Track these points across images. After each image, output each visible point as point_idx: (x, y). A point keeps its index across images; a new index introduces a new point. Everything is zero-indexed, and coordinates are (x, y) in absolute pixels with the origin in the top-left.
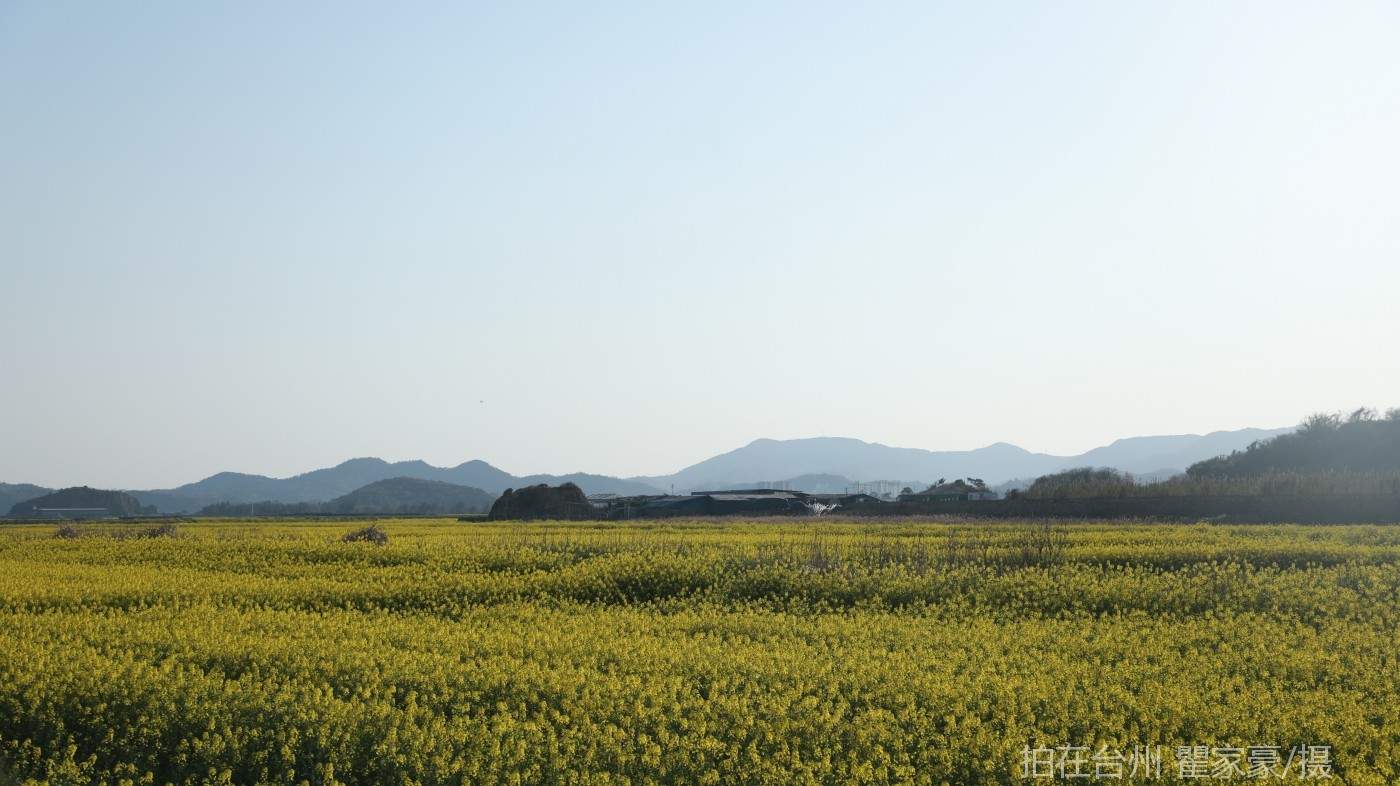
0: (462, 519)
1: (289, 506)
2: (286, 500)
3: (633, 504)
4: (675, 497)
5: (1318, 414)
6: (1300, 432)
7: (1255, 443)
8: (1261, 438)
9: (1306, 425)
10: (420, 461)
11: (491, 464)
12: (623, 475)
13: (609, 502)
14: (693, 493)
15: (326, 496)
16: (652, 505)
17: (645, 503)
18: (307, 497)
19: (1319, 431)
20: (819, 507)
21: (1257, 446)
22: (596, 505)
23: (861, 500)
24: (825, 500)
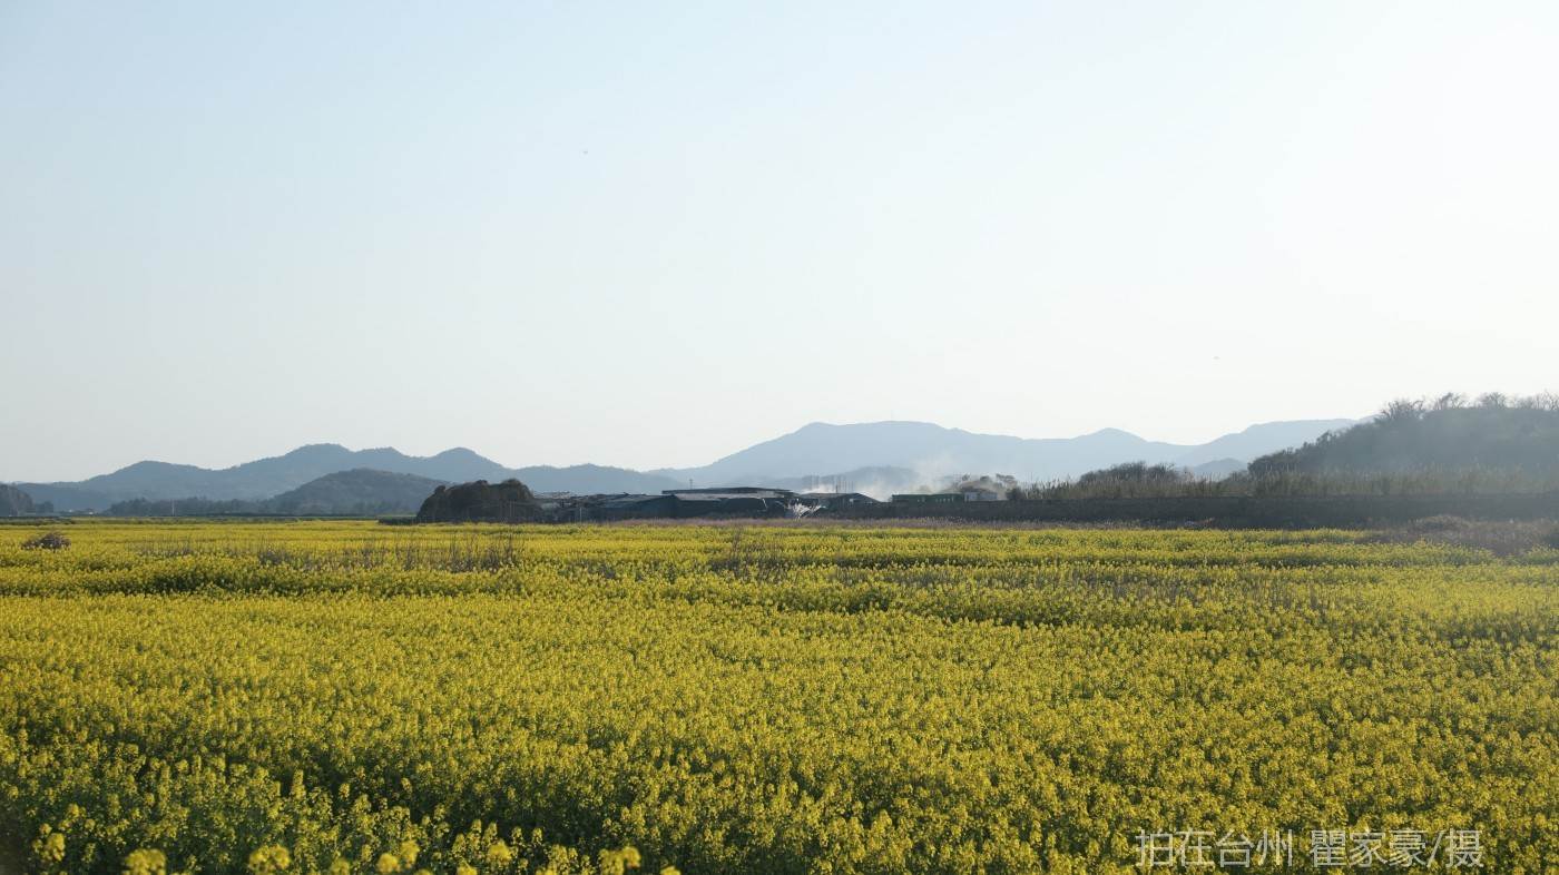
0: (383, 521)
1: (219, 504)
2: (215, 496)
3: (586, 505)
4: (637, 496)
5: (1400, 401)
6: (1378, 421)
7: (1327, 434)
8: (1333, 429)
9: (1384, 412)
10: (390, 449)
11: (477, 453)
12: (641, 468)
13: (562, 502)
14: (664, 492)
15: (269, 492)
16: (607, 506)
17: (602, 503)
18: (248, 493)
19: (1401, 419)
20: (800, 509)
21: (1329, 438)
22: (545, 506)
23: (851, 500)
24: (807, 501)
